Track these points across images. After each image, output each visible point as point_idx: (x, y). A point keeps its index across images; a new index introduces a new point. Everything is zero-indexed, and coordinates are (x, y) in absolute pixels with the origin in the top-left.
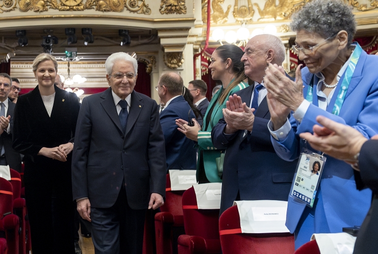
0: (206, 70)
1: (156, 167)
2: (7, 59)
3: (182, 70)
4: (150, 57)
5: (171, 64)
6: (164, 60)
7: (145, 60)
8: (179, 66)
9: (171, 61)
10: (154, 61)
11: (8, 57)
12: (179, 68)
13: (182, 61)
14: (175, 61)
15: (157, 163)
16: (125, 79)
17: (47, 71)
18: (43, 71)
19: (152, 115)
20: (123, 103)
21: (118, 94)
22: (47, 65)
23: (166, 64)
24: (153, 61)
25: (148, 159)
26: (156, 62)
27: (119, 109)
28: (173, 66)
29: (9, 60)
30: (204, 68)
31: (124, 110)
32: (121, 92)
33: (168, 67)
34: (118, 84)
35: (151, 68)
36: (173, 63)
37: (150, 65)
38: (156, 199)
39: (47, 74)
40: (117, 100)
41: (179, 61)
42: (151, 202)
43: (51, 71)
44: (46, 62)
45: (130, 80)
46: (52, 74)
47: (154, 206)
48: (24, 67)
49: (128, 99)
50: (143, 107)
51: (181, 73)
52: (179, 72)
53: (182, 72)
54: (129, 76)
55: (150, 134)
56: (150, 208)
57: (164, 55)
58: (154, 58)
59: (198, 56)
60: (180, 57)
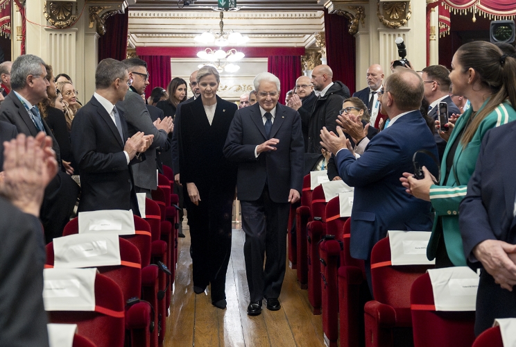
0: (446, 28)
1: (296, 169)
2: (123, 9)
3: (408, 30)
4: (355, 8)
5: (390, 20)
6: (379, 14)
7: (346, 12)
8: (403, 24)
9: (390, 15)
10: (362, 15)
11: (125, 5)
12: (402, 28)
13: (409, 15)
14: (396, 16)
15: (296, 164)
16: (269, 97)
17: (208, 85)
18: (205, 85)
19: (293, 123)
20: (268, 115)
21: (264, 108)
22: (209, 79)
23: (381, 20)
24: (359, 14)
25: (290, 161)
26: (364, 16)
27: (264, 121)
28: (393, 23)
29: (127, 10)
30: (443, 26)
31: (269, 120)
32: (266, 107)
33: (385, 24)
34: (263, 101)
35: (357, 25)
36: (393, 19)
37: (355, 20)
38: (294, 194)
39: (208, 87)
40: (263, 112)
41: (404, 16)
42: (290, 196)
43: (212, 84)
44: (208, 76)
45: (272, 97)
46: (213, 88)
47: (293, 200)
48: (148, 16)
49: (273, 112)
50: (285, 117)
51: (406, 36)
52: (401, 33)
53: (407, 34)
54: (272, 94)
55: (292, 140)
56: (289, 200)
57: (379, 6)
58: (362, 9)
59: (434, 7)
60: (405, 10)
